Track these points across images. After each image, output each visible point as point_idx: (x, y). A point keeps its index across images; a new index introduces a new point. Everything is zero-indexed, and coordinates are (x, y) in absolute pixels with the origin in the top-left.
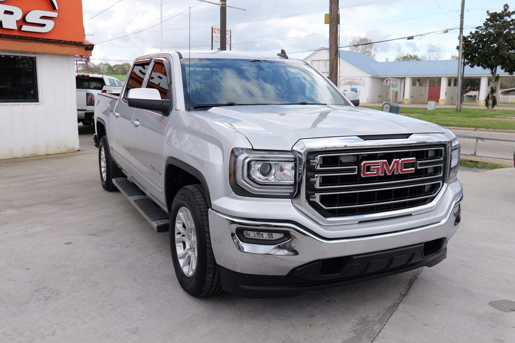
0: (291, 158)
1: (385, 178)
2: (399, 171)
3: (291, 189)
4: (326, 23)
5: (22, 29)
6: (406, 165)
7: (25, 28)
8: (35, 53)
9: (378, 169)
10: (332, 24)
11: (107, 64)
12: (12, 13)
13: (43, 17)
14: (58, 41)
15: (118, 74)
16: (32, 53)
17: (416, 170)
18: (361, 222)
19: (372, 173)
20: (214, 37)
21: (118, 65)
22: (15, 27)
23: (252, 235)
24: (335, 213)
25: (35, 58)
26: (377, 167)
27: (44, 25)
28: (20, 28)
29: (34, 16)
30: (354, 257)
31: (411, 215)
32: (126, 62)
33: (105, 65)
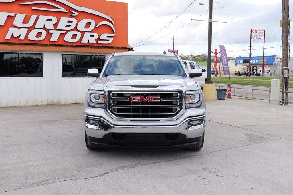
0: (103, 93)
1: (143, 103)
2: (150, 101)
3: (103, 105)
4: (280, 26)
5: (98, 43)
6: (154, 99)
7: (99, 42)
8: (105, 53)
9: (139, 99)
10: (284, 26)
11: (192, 55)
12: (94, 36)
13: (108, 37)
14: (116, 47)
15: (198, 61)
16: (104, 53)
17: (161, 101)
18: (131, 120)
19: (136, 101)
20: (252, 35)
21: (199, 55)
22: (95, 42)
23: (92, 122)
24: (122, 116)
25: (105, 55)
26: (138, 98)
27: (108, 40)
28: (97, 42)
29: (104, 37)
30: (126, 134)
31: (159, 120)
32: (203, 54)
33: (191, 56)
